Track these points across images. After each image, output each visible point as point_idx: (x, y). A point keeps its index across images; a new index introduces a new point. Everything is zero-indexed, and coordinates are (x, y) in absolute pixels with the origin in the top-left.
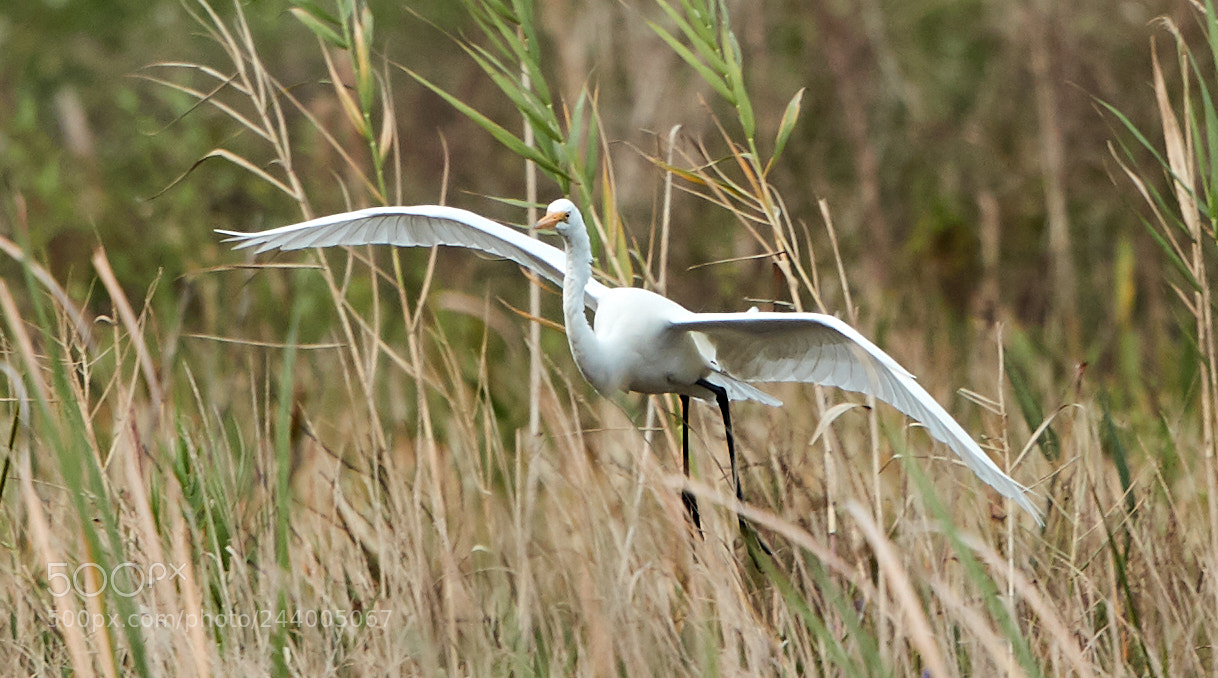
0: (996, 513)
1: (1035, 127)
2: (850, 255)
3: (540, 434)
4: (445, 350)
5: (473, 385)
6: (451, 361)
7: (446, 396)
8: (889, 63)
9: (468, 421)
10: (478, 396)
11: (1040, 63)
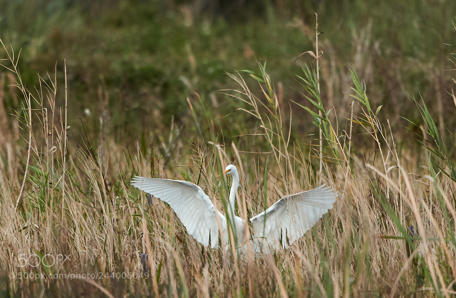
0: (427, 191)
1: (436, 101)
2: (394, 131)
3: (322, 172)
4: (301, 153)
5: (307, 161)
6: (302, 155)
7: (301, 163)
8: (402, 87)
9: (306, 169)
10: (308, 164)
11: (437, 87)
